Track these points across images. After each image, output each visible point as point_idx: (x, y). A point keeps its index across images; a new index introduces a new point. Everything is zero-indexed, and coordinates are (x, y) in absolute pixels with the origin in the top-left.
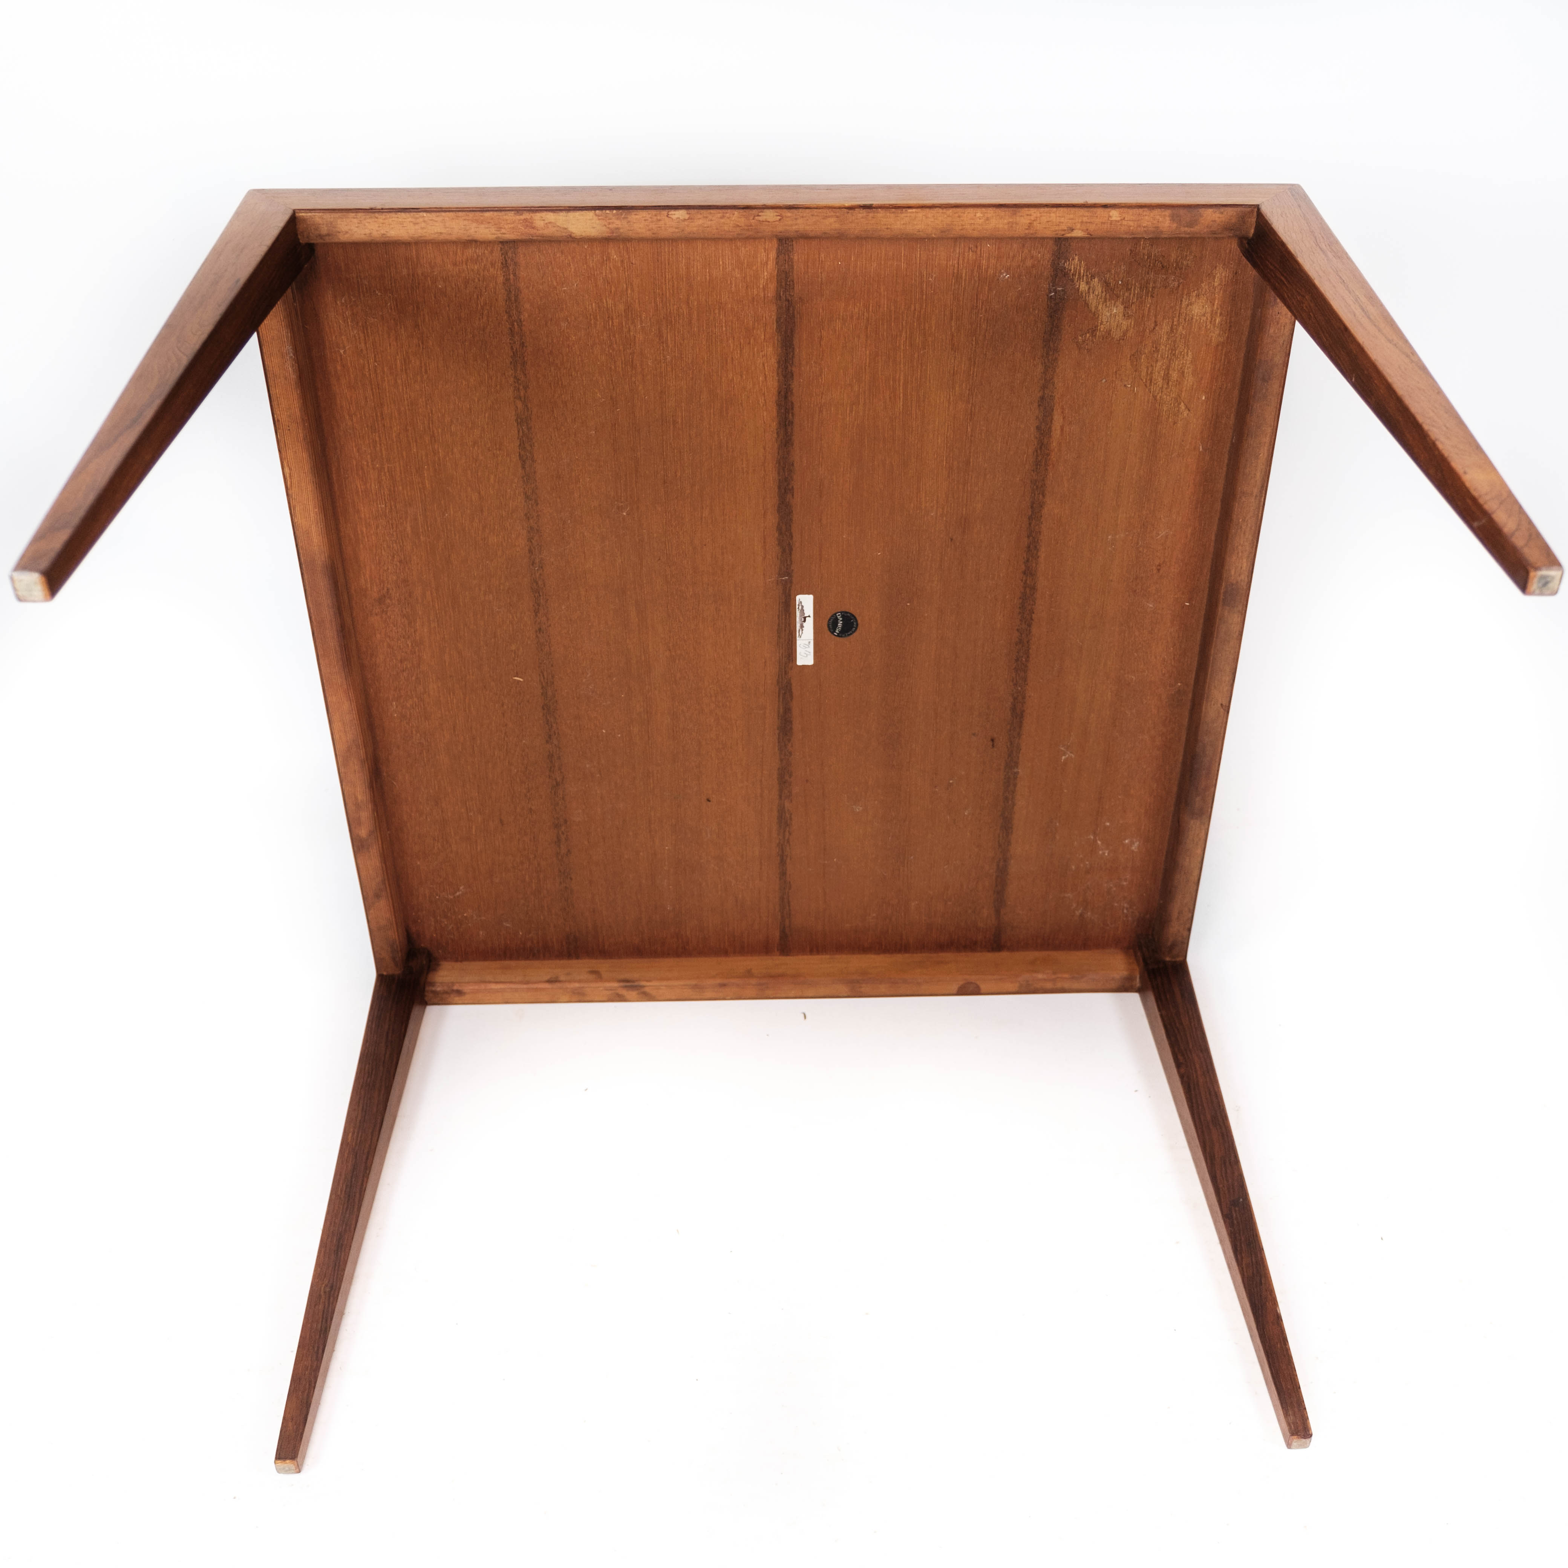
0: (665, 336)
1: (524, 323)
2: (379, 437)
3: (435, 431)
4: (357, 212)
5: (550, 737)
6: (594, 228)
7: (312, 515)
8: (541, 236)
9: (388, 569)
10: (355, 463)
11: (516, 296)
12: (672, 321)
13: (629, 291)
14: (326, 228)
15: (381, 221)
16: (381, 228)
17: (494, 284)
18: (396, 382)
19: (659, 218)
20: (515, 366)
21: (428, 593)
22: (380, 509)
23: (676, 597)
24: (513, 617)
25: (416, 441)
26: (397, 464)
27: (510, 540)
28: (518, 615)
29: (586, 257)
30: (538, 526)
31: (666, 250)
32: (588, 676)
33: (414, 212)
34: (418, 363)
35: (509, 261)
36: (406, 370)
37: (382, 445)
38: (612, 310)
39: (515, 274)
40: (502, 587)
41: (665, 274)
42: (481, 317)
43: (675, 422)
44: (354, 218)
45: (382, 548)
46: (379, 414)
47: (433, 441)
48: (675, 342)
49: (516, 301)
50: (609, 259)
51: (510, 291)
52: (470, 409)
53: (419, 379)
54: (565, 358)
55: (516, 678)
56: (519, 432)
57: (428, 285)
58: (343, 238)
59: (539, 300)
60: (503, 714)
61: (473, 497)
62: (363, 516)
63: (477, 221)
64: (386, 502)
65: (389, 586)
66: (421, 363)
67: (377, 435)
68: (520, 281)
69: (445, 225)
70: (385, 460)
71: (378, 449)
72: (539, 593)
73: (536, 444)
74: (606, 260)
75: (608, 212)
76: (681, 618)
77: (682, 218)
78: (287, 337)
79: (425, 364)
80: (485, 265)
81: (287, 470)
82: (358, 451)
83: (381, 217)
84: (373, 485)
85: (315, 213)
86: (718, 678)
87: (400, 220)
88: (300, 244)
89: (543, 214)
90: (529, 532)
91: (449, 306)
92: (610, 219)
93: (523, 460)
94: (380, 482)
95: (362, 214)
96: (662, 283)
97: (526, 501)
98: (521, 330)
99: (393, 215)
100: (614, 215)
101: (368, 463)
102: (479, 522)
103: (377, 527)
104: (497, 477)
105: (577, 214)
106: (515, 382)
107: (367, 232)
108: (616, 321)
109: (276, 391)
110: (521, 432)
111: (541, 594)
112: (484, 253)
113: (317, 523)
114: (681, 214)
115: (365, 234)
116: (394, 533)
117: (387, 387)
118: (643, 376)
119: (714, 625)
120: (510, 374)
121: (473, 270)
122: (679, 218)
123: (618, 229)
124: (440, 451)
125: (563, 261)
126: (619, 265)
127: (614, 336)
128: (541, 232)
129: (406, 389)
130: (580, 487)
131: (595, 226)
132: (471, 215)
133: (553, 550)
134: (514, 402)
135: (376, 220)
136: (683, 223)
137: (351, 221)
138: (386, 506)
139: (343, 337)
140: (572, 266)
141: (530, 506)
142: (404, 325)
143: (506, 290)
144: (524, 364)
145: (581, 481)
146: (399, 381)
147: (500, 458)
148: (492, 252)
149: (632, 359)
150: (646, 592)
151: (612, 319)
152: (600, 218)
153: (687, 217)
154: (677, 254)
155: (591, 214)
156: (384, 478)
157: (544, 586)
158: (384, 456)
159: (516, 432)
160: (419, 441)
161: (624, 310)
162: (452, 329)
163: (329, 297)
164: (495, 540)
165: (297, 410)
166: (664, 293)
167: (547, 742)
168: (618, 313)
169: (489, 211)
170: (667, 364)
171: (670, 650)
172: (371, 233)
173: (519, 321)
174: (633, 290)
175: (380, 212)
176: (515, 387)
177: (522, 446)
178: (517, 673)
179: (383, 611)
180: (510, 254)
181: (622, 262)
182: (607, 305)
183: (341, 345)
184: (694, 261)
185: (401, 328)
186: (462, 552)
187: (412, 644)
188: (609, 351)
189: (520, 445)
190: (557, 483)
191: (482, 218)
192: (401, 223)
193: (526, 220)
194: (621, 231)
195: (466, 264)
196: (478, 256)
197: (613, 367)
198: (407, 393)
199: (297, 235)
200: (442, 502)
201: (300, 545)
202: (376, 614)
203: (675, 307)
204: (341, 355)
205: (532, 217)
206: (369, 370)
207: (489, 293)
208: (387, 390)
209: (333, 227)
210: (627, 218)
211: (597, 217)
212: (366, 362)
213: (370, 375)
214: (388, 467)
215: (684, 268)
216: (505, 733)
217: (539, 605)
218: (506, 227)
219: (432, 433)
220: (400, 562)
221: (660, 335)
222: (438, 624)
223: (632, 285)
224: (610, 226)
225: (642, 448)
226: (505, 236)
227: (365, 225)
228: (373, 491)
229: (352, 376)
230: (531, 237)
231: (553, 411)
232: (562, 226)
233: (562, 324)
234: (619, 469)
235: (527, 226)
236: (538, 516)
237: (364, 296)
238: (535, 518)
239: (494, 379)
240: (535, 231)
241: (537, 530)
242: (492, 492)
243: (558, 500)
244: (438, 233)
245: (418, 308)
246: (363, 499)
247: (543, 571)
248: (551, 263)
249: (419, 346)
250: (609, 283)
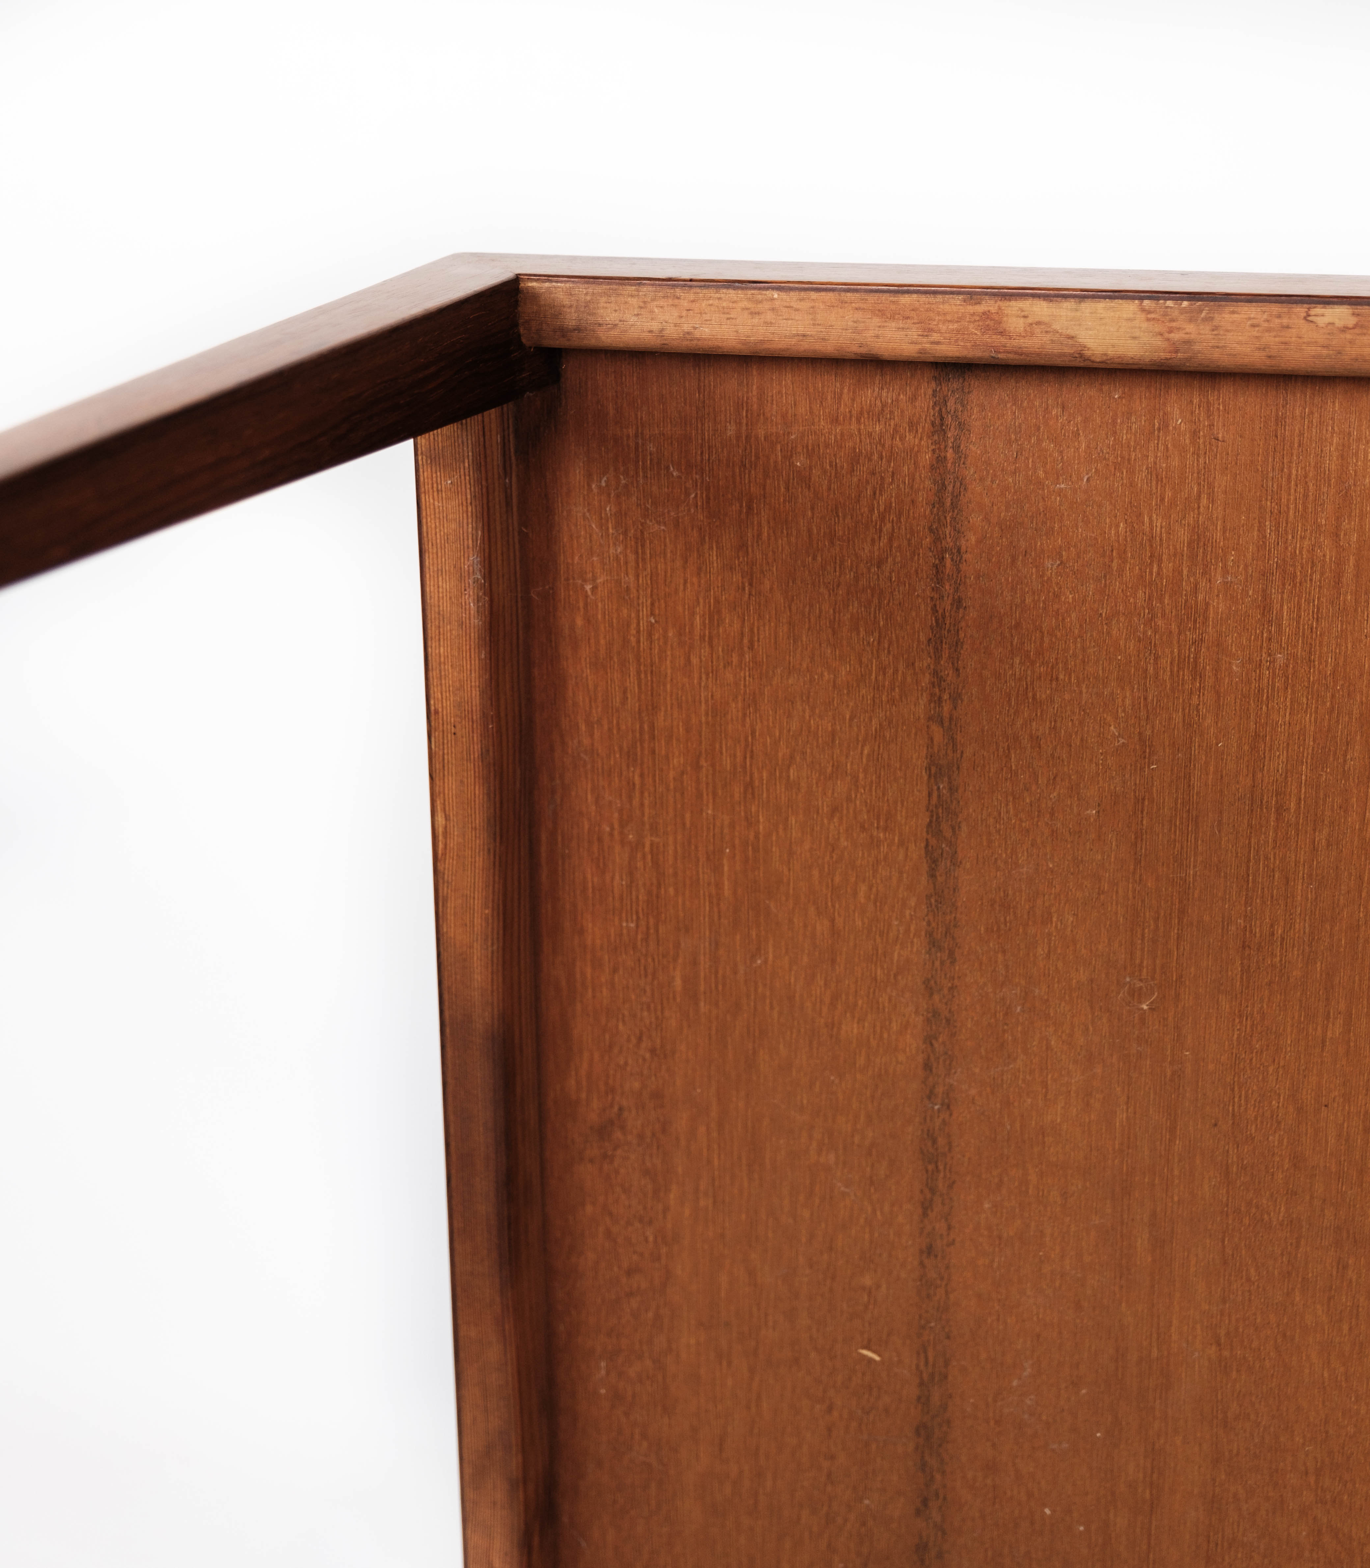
0: (1276, 606)
1: (965, 556)
2: (642, 775)
3: (756, 775)
4: (639, 284)
5: (925, 1502)
6: (1134, 338)
7: (477, 921)
8: (1016, 353)
9: (626, 1063)
10: (586, 827)
11: (956, 497)
12: (1295, 576)
13: (1204, 501)
14: (574, 316)
15: (685, 304)
16: (683, 320)
17: (912, 466)
18: (688, 661)
19: (1285, 321)
20: (936, 649)
21: (702, 1129)
22: (625, 931)
23: (1246, 1221)
24: (874, 1211)
25: (715, 794)
26: (671, 839)
27: (885, 1035)
28: (887, 1208)
29: (1114, 422)
30: (950, 1011)
31: (1298, 412)
32: (1025, 1374)
33: (755, 288)
34: (737, 626)
35: (949, 419)
36: (710, 638)
37: (646, 794)
38: (1161, 540)
39: (957, 449)
40: (857, 1139)
41: (1290, 468)
42: (876, 537)
43: (1280, 810)
44: (632, 296)
45: (620, 1016)
46: (646, 727)
47: (749, 796)
48: (1298, 623)
49: (954, 506)
50: (1165, 425)
51: (944, 484)
52: (833, 734)
53: (735, 659)
54: (1046, 640)
55: (865, 1352)
56: (930, 795)
57: (776, 462)
58: (608, 338)
59: (1003, 508)
60: (829, 1430)
61: (819, 928)
62: (589, 942)
63: (881, 313)
64: (638, 918)
65: (624, 1103)
66: (743, 627)
67: (638, 771)
68: (968, 462)
69: (814, 319)
70: (647, 827)
71: (636, 802)
72: (936, 1163)
73: (964, 828)
74: (1159, 429)
75: (1170, 303)
76: (1252, 1271)
77: (1339, 323)
78: (475, 540)
79: (751, 630)
80: (896, 425)
81: (440, 819)
82: (597, 802)
83: (686, 296)
84: (617, 877)
85: (557, 282)
86: (1327, 1432)
87: (725, 304)
88: (521, 345)
89: (1026, 304)
90: (928, 1020)
91: (812, 509)
92: (1172, 320)
93: (933, 858)
94: (631, 874)
95: (650, 288)
96: (1280, 487)
97: (929, 952)
98: (959, 571)
99: (711, 293)
100: (1183, 311)
101: (612, 829)
102: (825, 984)
103: (615, 970)
104: (874, 889)
105: (1101, 306)
106: (933, 684)
107: (655, 326)
108: (1168, 567)
109: (440, 650)
110: (935, 794)
111: (941, 1167)
112: (897, 400)
113: (486, 940)
114: (1340, 315)
115: (651, 331)
116: (648, 988)
117: (669, 671)
118: (1218, 693)
119: (1329, 1299)
120: (925, 664)
121: (870, 435)
122: (1333, 324)
123: (1188, 342)
124: (761, 820)
125: (1063, 426)
126: (1187, 441)
127: (1161, 600)
128: (1016, 343)
129: (707, 679)
130: (1050, 934)
131: (1137, 334)
132: (872, 298)
133: (977, 1070)
134: (928, 727)
135: (676, 301)
136: (1342, 336)
137: (626, 303)
138: (637, 926)
139: (595, 559)
140: (1082, 438)
141: (937, 963)
142: (717, 542)
143: (935, 482)
144: (957, 644)
145: (1054, 919)
146: (695, 661)
147: (884, 849)
148: (913, 399)
149: (1197, 653)
150: (1176, 1199)
151: (1160, 561)
152: (1150, 316)
153: (1352, 321)
154: (1320, 423)
155: (1130, 308)
156: (640, 864)
157: (950, 1150)
158: (646, 819)
159: (925, 793)
160: (720, 792)
161: (1189, 544)
162: (814, 558)
163: (576, 474)
164: (855, 1031)
165: (476, 693)
166: (1284, 508)
167: (918, 1512)
168: (1175, 549)
169: (908, 292)
170: (1274, 673)
171: (1219, 1344)
172: (662, 330)
173: (955, 551)
174: (1212, 500)
175: (684, 286)
176: (932, 695)
177: (933, 827)
178: (869, 1341)
179: (605, 1156)
180: (951, 404)
181: (1195, 434)
182: (1152, 529)
183: (590, 576)
184: (1359, 440)
185: (711, 548)
186: (781, 1046)
187: (656, 1237)
188: (1145, 633)
189: (929, 825)
190: (1002, 919)
191: (893, 307)
192: (725, 311)
193: (986, 315)
194: (1196, 347)
195: (858, 421)
196: (884, 405)
197: (1151, 670)
198: (706, 687)
199: (516, 325)
200: (754, 933)
201: (446, 983)
202: (591, 1161)
203: (1306, 543)
204: (587, 596)
205: (1000, 308)
206: (638, 632)
207: (898, 486)
208: (669, 679)
209: (589, 314)
210: (1212, 319)
211: (1143, 316)
212: (633, 615)
213: (638, 642)
214: (652, 845)
215: (1335, 454)
216: (829, 1475)
217: (933, 1191)
218: (943, 328)
219: (748, 778)
220: (653, 1051)
221: (1266, 607)
222: (715, 1202)
223: (1211, 486)
224: (1172, 335)
225: (1200, 859)
226: (938, 347)
227: (652, 312)
228: (616, 891)
229: (602, 642)
230: (993, 355)
231: (1008, 757)
232: (1064, 332)
233: (1048, 563)
234: (1143, 901)
235: (988, 328)
236: (951, 989)
237: (645, 477)
238: (946, 991)
239: (890, 671)
240: (1003, 340)
241: (948, 1021)
242: (859, 923)
243: (1000, 957)
244: (798, 335)
245: (750, 508)
246: (593, 905)
247: (951, 1115)
248: (1039, 429)
249: (744, 589)
250: (1159, 479)
